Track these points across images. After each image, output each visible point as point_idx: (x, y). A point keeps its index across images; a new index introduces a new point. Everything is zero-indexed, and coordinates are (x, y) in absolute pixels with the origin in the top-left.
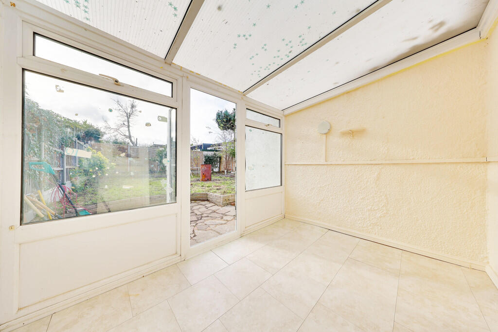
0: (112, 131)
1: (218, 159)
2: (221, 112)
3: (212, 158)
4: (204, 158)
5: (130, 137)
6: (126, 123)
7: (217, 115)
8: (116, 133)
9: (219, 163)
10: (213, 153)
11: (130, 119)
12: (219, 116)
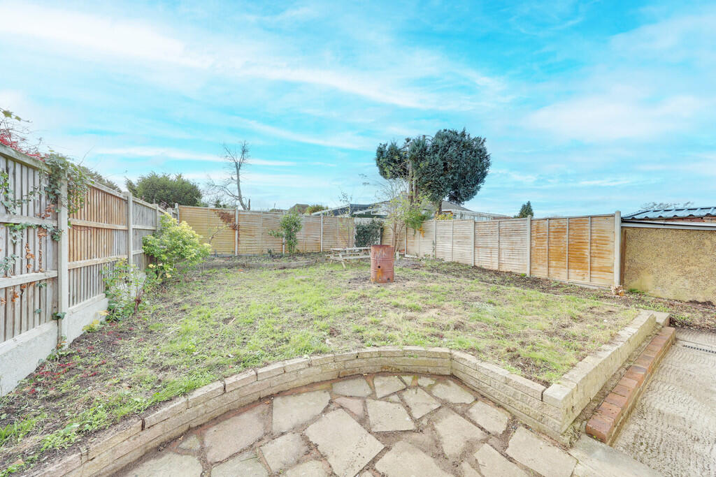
0: (217, 190)
1: (379, 231)
2: (385, 146)
3: (368, 230)
4: (355, 230)
5: (240, 198)
6: (235, 177)
7: (378, 151)
8: (221, 193)
9: (379, 239)
10: (369, 220)
11: (240, 171)
12: (381, 152)
